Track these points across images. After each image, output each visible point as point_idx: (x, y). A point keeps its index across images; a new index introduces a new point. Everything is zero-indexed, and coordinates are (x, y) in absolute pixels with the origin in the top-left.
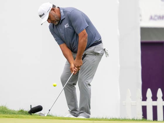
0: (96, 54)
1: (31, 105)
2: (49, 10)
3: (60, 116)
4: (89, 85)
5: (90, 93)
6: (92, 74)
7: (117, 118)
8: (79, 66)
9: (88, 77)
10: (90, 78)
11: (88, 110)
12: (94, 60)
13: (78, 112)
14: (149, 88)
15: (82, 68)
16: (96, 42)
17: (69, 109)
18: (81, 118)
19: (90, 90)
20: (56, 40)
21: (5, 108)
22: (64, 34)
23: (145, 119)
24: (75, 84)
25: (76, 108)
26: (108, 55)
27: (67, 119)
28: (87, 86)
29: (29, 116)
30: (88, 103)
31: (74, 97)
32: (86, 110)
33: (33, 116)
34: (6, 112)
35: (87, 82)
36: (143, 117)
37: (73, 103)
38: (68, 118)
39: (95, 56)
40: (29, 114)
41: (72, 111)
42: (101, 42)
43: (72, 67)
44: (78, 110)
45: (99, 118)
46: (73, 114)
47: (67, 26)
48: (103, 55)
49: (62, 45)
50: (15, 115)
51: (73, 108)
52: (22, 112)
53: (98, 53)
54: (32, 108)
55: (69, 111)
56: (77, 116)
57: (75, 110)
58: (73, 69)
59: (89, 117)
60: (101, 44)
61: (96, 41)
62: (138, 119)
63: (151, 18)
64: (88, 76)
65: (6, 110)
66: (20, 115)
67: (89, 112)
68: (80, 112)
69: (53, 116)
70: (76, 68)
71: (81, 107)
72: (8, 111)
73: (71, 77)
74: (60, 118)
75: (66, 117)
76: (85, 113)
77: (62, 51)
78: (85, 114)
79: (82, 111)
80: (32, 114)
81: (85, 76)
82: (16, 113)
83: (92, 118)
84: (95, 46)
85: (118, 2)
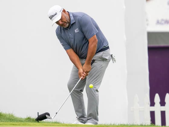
0: (104, 60)
1: (38, 113)
2: (61, 11)
3: (67, 123)
4: (97, 91)
5: (98, 99)
6: (100, 80)
7: (125, 124)
8: (88, 71)
9: (95, 83)
10: (98, 84)
11: (95, 116)
12: (102, 66)
13: (86, 119)
14: (157, 93)
15: (90, 74)
16: (104, 48)
17: (77, 116)
18: (89, 124)
19: (98, 96)
20: (63, 45)
21: (12, 115)
22: (73, 39)
23: (153, 125)
24: (82, 91)
25: (84, 115)
26: (115, 61)
27: (75, 126)
28: (95, 92)
29: (37, 123)
30: (96, 109)
31: (81, 103)
32: (94, 116)
33: (41, 123)
34: (13, 120)
35: (95, 88)
36: (151, 122)
37: (80, 110)
38: (76, 124)
39: (103, 62)
40: (37, 121)
41: (80, 118)
42: (108, 48)
43: (81, 72)
44: (86, 117)
45: (107, 125)
46: (81, 120)
47: (77, 30)
48: (110, 61)
49: (69, 50)
50: (22, 123)
51: (80, 115)
52: (29, 119)
53: (106, 59)
54: (39, 115)
55: (77, 118)
56: (84, 123)
57: (83, 116)
58: (82, 74)
59: (96, 124)
60: (108, 50)
61: (105, 46)
62: (146, 124)
63: (158, 22)
64: (96, 81)
65: (13, 117)
66: (27, 123)
67: (96, 119)
68: (88, 118)
69: (60, 123)
70: (84, 73)
71: (89, 114)
72: (15, 119)
73: (78, 84)
74: (68, 125)
75: (73, 123)
76: (93, 119)
77: (69, 56)
78: (93, 121)
79: (90, 118)
80: (40, 121)
81: (93, 81)
82: (23, 120)
83: (100, 125)
84: (103, 52)
85: (125, 7)
